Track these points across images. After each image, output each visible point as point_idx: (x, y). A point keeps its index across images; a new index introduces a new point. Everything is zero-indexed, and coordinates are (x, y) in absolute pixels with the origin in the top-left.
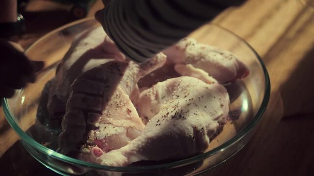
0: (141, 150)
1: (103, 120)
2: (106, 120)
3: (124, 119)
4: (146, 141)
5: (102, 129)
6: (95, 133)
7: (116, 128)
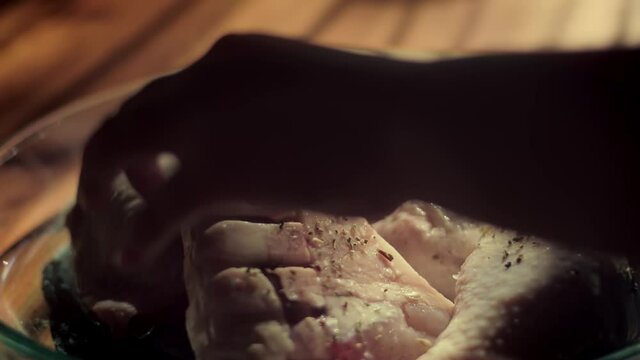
0: (500, 342)
1: (328, 285)
2: (337, 286)
3: (382, 280)
4: (503, 311)
5: (337, 311)
6: (323, 324)
7: (375, 306)
